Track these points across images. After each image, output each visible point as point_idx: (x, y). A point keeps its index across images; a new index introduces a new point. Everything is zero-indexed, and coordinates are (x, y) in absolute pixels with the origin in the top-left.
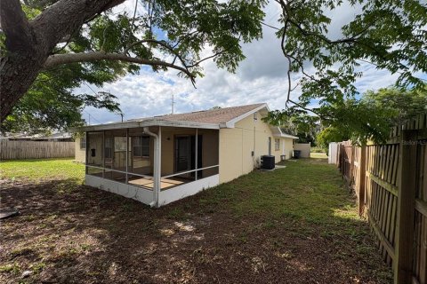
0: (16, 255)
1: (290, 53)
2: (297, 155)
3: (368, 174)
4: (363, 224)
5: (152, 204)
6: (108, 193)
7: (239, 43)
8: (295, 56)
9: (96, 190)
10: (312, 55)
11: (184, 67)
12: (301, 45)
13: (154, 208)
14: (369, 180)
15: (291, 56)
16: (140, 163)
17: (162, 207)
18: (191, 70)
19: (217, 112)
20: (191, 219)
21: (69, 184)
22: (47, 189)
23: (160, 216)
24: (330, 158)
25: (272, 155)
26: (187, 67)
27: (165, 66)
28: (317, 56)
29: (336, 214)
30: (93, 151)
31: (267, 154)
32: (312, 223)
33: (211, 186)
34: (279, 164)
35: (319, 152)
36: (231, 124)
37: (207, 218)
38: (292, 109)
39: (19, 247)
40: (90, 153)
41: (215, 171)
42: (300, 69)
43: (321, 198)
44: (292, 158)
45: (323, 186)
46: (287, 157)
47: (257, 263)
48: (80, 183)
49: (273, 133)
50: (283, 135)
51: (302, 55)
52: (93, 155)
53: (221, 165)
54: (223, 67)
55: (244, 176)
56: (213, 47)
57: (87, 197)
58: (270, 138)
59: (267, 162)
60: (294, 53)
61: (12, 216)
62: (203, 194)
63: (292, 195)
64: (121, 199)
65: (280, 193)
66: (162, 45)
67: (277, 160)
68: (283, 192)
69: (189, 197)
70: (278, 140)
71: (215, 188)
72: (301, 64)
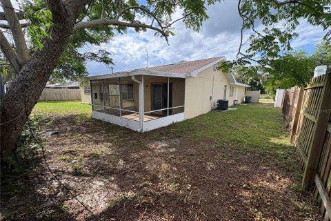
0: (65, 153)
1: (244, 14)
2: (248, 100)
3: (302, 111)
4: (292, 147)
5: (139, 130)
6: (108, 123)
7: (204, 5)
8: (248, 16)
9: (100, 121)
10: (262, 14)
11: (160, 28)
12: (255, 5)
13: (140, 133)
14: (302, 116)
15: (245, 16)
16: (127, 104)
17: (145, 133)
18: (165, 30)
19: (184, 65)
20: (165, 140)
21: (82, 117)
22: (71, 120)
23: (145, 138)
24: (275, 103)
25: (227, 99)
26: (162, 28)
27: (144, 27)
28: (266, 15)
29: (272, 141)
30: (96, 94)
31: (222, 98)
32: (251, 146)
33: (179, 121)
34: (231, 107)
35: (267, 98)
36: (194, 74)
37: (176, 140)
38: (240, 60)
39: (66, 149)
40: (94, 96)
41: (182, 110)
42: (251, 26)
43: (262, 130)
44: (243, 102)
45: (265, 123)
46: (239, 102)
47: (210, 166)
48: (89, 116)
49: (229, 81)
50: (237, 83)
51: (254, 15)
52: (96, 97)
53: (186, 106)
54: (190, 27)
55: (203, 115)
56: (183, 9)
57: (96, 125)
58: (226, 86)
59: (222, 105)
60: (247, 13)
61: (55, 133)
62: (173, 125)
63: (240, 128)
64: (117, 127)
65: (230, 127)
66: (142, 9)
67: (230, 104)
68: (233, 126)
69: (163, 127)
70: (232, 88)
71: (181, 122)
72: (252, 23)
